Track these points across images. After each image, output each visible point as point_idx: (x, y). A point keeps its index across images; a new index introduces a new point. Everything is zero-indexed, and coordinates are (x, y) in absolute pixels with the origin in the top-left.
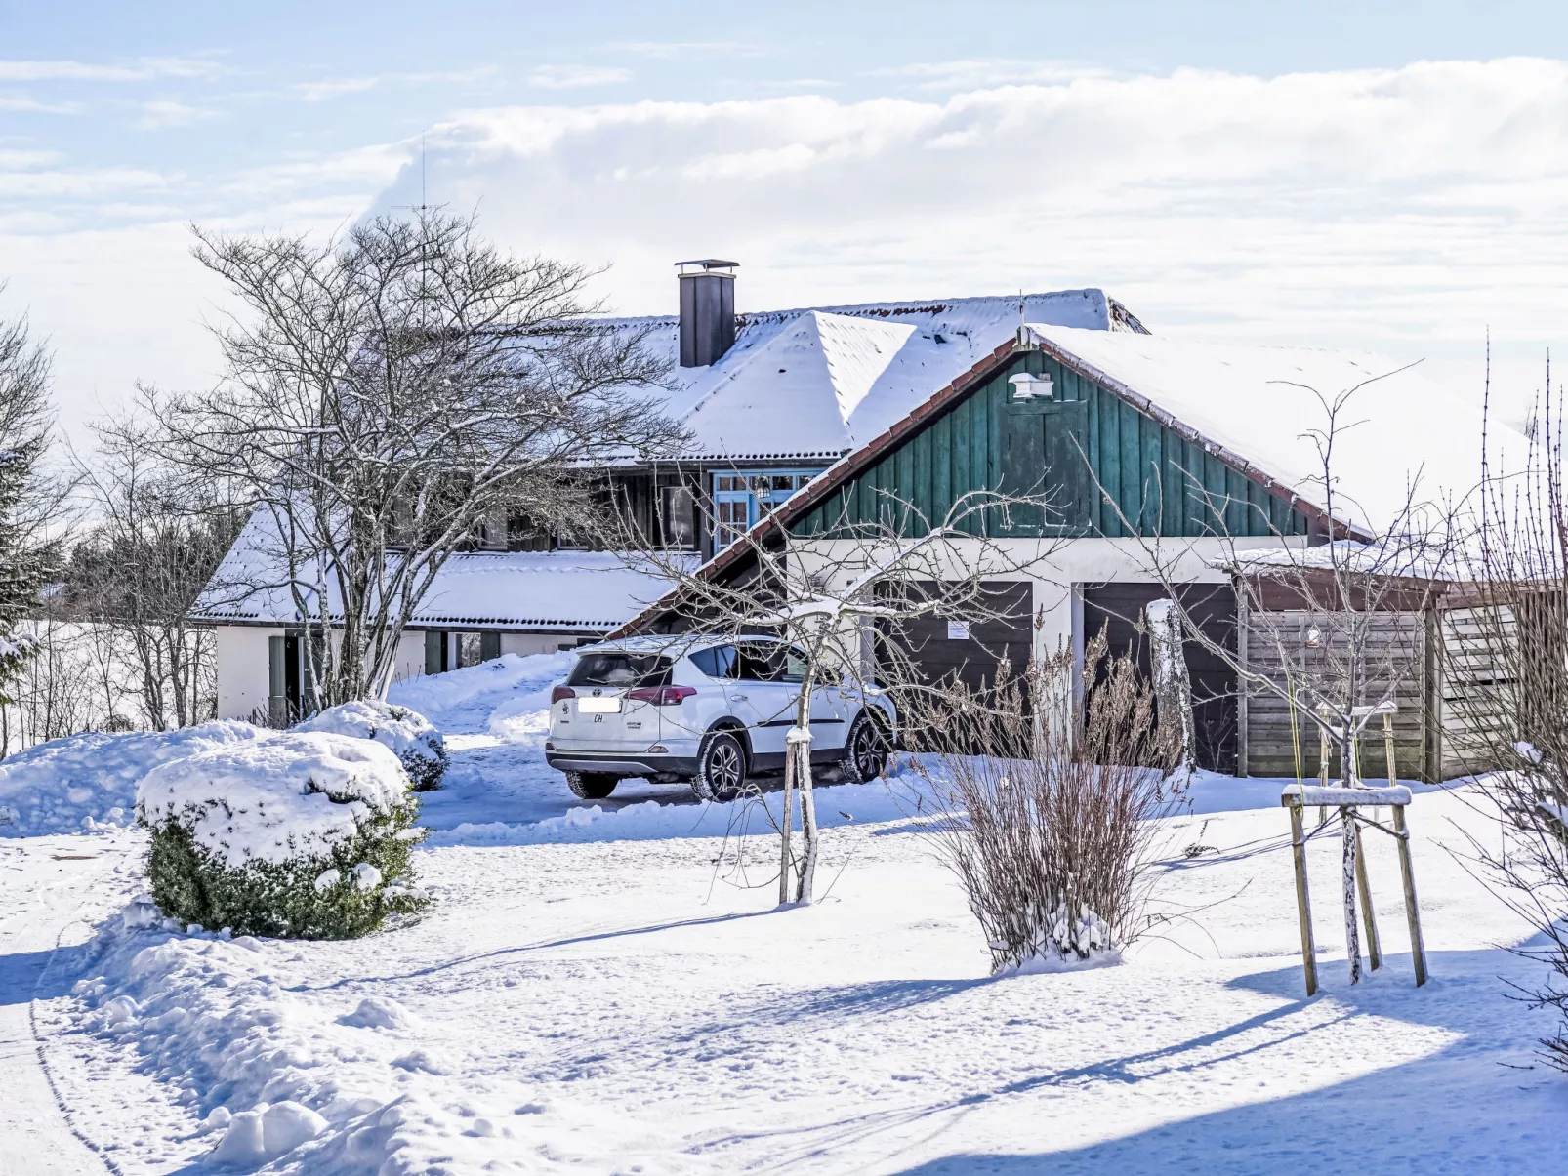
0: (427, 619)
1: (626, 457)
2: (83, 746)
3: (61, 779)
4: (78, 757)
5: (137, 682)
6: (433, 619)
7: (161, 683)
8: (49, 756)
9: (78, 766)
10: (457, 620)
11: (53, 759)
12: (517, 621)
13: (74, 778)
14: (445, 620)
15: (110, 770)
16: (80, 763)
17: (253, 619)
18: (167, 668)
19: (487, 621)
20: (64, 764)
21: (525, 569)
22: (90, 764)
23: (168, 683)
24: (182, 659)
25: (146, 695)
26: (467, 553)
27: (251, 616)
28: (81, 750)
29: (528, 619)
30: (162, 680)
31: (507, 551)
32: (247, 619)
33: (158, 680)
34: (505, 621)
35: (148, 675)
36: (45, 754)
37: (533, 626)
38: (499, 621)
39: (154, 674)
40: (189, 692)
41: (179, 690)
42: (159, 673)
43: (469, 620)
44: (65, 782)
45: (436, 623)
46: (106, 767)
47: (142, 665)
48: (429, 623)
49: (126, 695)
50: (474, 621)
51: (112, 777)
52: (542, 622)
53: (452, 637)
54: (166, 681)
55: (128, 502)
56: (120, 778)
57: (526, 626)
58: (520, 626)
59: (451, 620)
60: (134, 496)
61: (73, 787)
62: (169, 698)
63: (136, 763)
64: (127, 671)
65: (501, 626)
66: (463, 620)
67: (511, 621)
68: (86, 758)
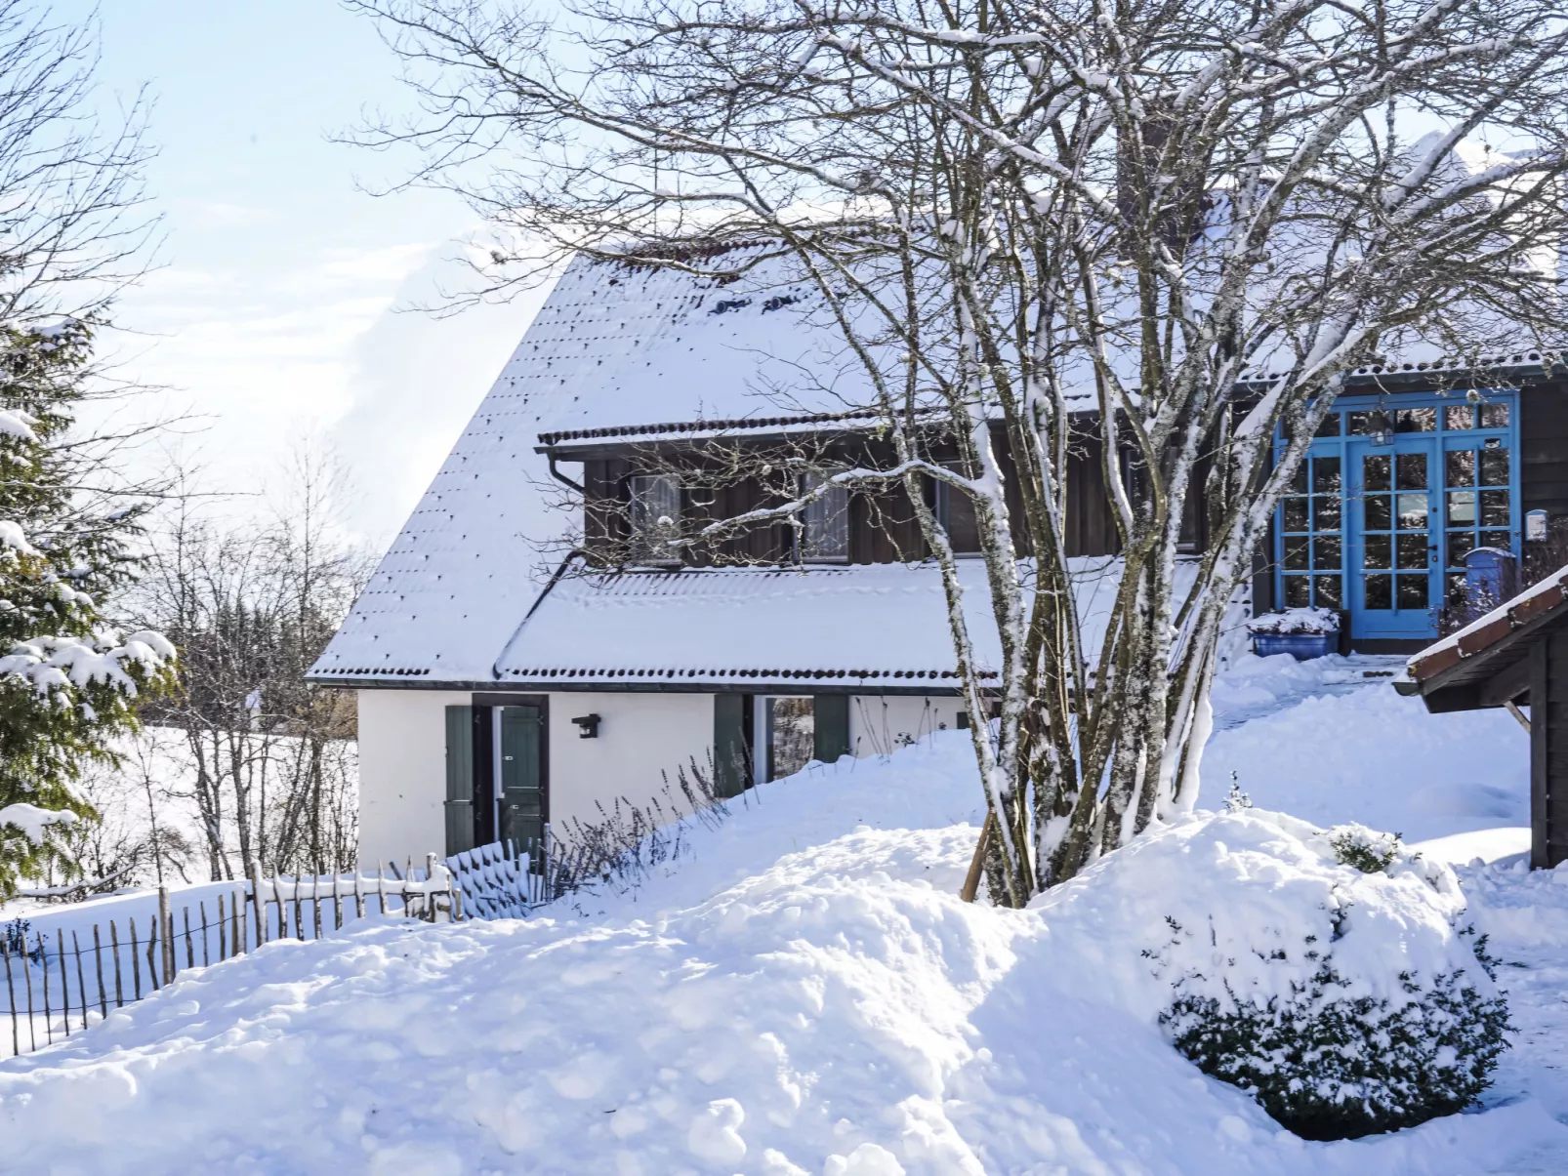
0: (722, 673)
1: (1076, 398)
2: (392, 973)
3: (335, 1106)
4: (382, 1016)
5: (189, 782)
6: (733, 673)
7: (219, 783)
8: (279, 1014)
9: (385, 1053)
10: (775, 673)
11: (297, 1027)
12: (886, 674)
13: (380, 1102)
14: (754, 674)
15: (515, 1069)
16: (396, 1041)
17: (421, 677)
18: (226, 763)
19: (831, 674)
20: (338, 1042)
21: (886, 590)
22: (432, 1047)
23: (228, 784)
24: (245, 753)
25: (200, 800)
26: (776, 567)
27: (418, 672)
28: (393, 987)
29: (906, 670)
30: (221, 779)
31: (848, 563)
32: (412, 677)
33: (214, 779)
34: (863, 674)
35: (202, 773)
36: (265, 1007)
37: (915, 682)
38: (853, 674)
39: (210, 770)
40: (253, 797)
41: (242, 793)
42: (217, 772)
43: (797, 674)
44: (352, 1118)
45: (738, 680)
46: (491, 1057)
47: (195, 760)
48: (727, 680)
49: (174, 799)
50: (807, 674)
51: (525, 1099)
52: (933, 675)
53: (760, 703)
54: (225, 780)
55: (177, 546)
56: (556, 1103)
57: (903, 682)
58: (891, 682)
59: (765, 673)
60: (185, 538)
61: (385, 1137)
62: (228, 803)
63: (604, 1044)
64: (175, 767)
65: (856, 681)
66: (786, 674)
67: (875, 674)
68: (412, 1018)
